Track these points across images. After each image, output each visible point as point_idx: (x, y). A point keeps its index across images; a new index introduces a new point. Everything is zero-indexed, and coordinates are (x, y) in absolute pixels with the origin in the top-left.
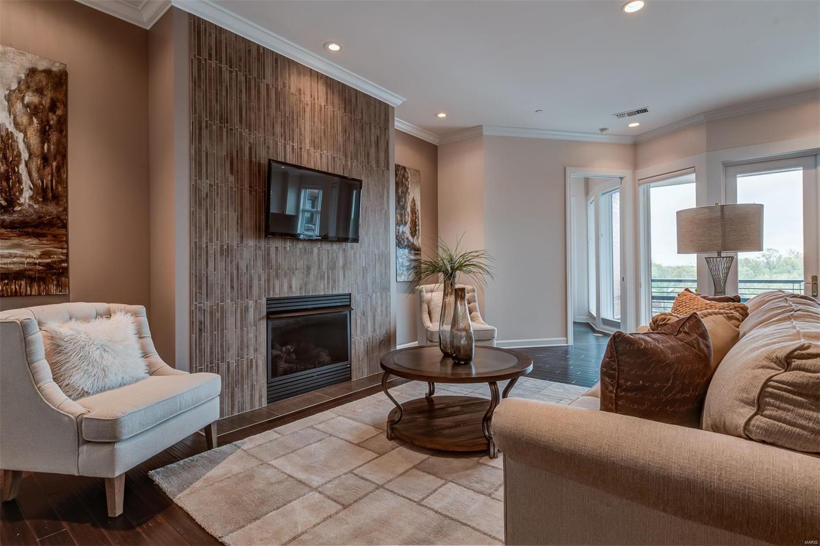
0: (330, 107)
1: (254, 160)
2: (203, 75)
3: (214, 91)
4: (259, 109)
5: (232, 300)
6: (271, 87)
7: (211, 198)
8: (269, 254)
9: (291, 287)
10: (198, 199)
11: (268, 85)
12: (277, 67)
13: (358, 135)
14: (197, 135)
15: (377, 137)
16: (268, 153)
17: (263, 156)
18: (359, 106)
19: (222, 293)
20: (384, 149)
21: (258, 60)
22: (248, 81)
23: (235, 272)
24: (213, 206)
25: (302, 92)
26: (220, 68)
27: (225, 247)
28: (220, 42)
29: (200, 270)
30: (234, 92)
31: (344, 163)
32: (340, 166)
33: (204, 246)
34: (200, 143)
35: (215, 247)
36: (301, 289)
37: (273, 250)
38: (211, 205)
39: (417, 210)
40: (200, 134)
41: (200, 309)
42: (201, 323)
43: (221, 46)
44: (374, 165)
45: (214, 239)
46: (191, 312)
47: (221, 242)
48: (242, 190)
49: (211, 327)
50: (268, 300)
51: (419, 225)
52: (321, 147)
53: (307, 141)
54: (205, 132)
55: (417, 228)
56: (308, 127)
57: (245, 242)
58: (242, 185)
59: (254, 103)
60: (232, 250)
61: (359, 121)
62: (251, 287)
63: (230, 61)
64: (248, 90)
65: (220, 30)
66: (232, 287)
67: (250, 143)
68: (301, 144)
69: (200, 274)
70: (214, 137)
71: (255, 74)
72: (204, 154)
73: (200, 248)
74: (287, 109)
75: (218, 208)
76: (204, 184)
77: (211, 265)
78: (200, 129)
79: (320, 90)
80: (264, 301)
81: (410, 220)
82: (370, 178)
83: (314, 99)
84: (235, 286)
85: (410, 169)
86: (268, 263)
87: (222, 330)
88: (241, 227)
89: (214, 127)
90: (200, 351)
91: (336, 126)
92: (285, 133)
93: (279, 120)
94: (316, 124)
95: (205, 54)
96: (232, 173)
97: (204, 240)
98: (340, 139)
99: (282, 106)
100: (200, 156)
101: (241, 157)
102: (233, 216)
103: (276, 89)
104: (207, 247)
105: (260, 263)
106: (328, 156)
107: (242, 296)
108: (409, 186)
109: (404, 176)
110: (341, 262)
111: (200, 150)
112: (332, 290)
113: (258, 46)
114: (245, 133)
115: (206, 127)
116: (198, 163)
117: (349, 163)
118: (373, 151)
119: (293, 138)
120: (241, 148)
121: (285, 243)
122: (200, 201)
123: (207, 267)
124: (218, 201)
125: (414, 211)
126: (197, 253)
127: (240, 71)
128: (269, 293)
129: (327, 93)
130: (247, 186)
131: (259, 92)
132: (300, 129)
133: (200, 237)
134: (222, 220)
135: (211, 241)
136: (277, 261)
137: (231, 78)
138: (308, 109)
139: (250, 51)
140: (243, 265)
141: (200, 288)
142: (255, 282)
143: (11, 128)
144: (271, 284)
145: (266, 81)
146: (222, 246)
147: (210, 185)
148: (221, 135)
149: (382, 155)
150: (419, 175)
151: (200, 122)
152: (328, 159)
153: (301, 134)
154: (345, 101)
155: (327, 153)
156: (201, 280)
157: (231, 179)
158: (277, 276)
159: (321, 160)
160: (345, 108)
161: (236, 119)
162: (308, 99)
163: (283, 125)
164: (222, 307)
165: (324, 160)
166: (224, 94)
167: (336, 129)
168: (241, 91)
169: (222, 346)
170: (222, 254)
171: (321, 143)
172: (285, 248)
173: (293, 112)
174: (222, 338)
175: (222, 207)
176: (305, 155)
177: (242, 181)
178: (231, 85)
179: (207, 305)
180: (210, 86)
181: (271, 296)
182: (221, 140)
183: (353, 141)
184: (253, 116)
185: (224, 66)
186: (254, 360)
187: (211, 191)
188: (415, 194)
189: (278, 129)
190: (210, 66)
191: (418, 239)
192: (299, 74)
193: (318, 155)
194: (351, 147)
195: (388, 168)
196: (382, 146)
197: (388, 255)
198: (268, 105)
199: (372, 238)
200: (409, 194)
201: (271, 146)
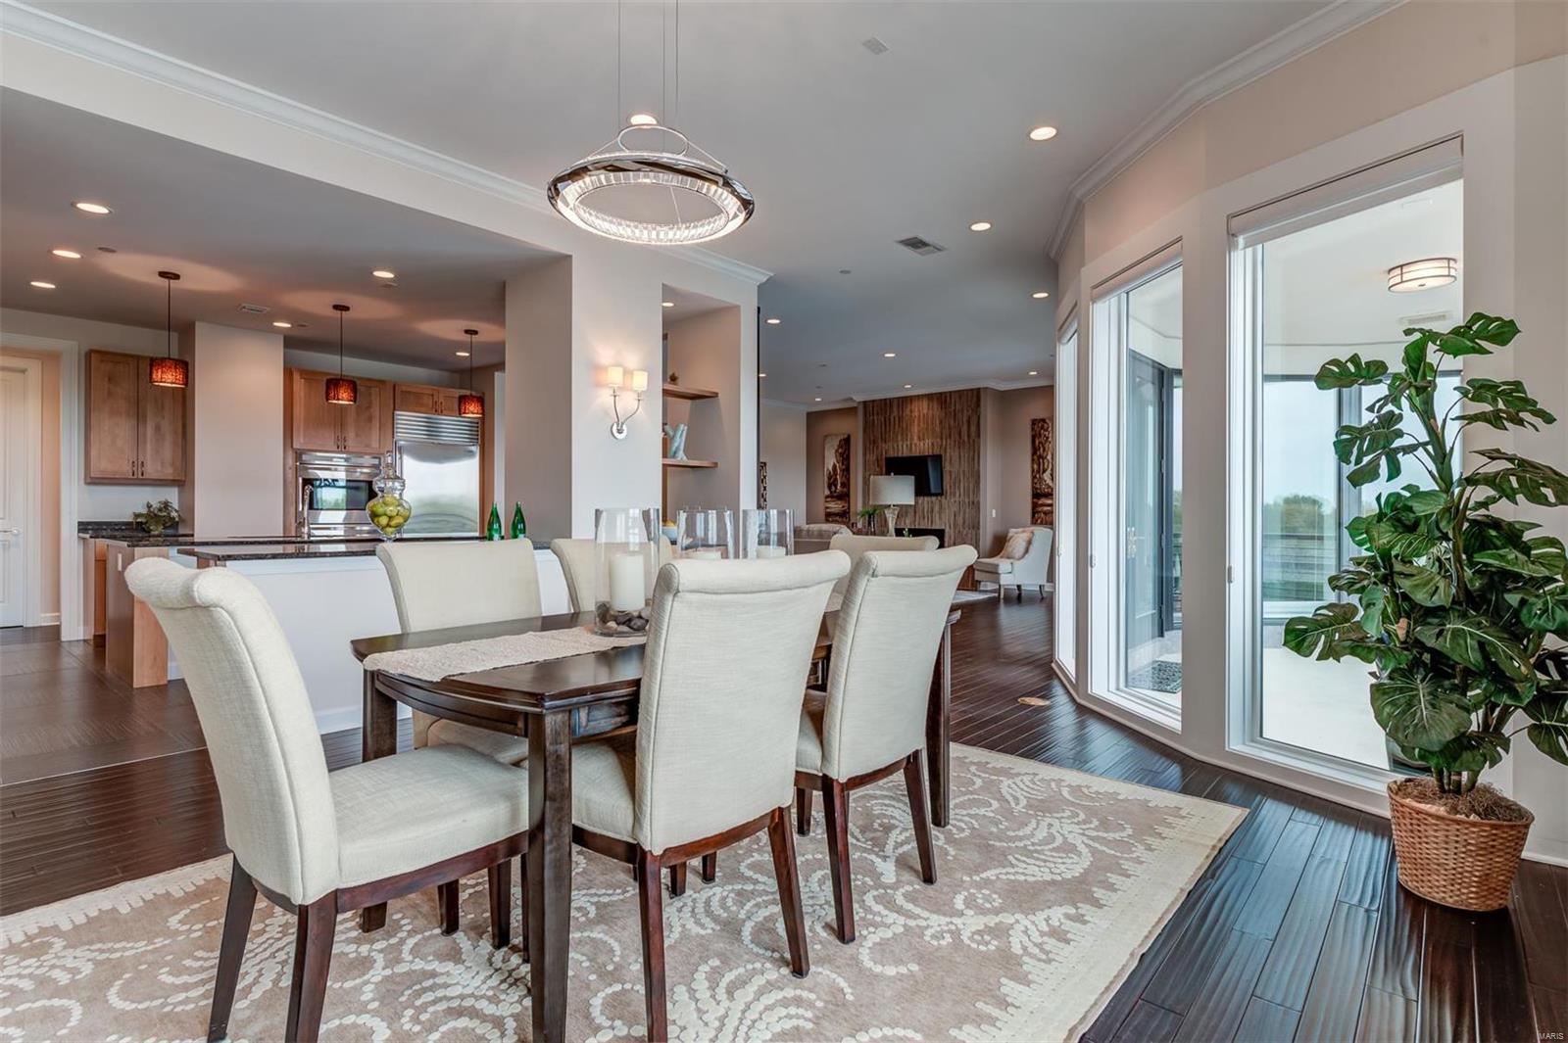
0: (931, 412)
2: (867, 425)
4: (890, 431)
10: (865, 480)
12: (899, 405)
13: (952, 422)
15: (969, 417)
16: (894, 452)
17: (891, 454)
18: (953, 400)
20: (975, 423)
21: (890, 406)
22: (885, 420)
25: (913, 411)
26: (874, 418)
28: (874, 407)
30: (879, 428)
31: (940, 443)
34: (866, 456)
40: (866, 453)
43: (874, 410)
52: (924, 439)
53: (916, 438)
56: (916, 430)
59: (888, 429)
61: (952, 412)
63: (878, 413)
64: (886, 424)
65: (873, 401)
68: (911, 441)
71: (888, 413)
72: (867, 462)
74: (904, 425)
76: (867, 475)
79: (925, 403)
81: (1051, 467)
82: (961, 449)
83: (921, 411)
89: (871, 448)
91: (935, 421)
92: (902, 438)
93: (900, 432)
94: (922, 426)
95: (868, 415)
96: (878, 467)
98: (938, 429)
99: (902, 425)
101: (882, 458)
103: (899, 417)
108: (1050, 435)
110: (937, 508)
111: (866, 460)
112: (931, 526)
115: (868, 449)
117: (944, 443)
118: (965, 429)
119: (907, 440)
127: (881, 416)
129: (929, 405)
130: (884, 470)
131: (890, 422)
132: (911, 434)
137: (878, 420)
138: (916, 420)
139: (886, 404)
143: (836, 463)
147: (870, 475)
148: (874, 450)
151: (866, 448)
152: (928, 445)
153: (912, 437)
154: (942, 403)
155: (928, 441)
157: (878, 469)
159: (924, 449)
160: (942, 408)
161: (880, 440)
162: (916, 414)
163: (902, 434)
165: (926, 446)
166: (875, 430)
167: (934, 423)
168: (882, 426)
171: (924, 437)
173: (907, 426)
176: (914, 447)
177: (882, 469)
178: (878, 425)
180: (870, 430)
182: (874, 452)
183: (947, 427)
184: (887, 436)
189: (899, 438)
190: (870, 419)
192: (911, 401)
193: (922, 444)
194: (946, 432)
195: (979, 436)
196: (974, 420)
197: (978, 503)
198: (895, 427)
199: (962, 491)
200: (1050, 443)
201: (895, 448)
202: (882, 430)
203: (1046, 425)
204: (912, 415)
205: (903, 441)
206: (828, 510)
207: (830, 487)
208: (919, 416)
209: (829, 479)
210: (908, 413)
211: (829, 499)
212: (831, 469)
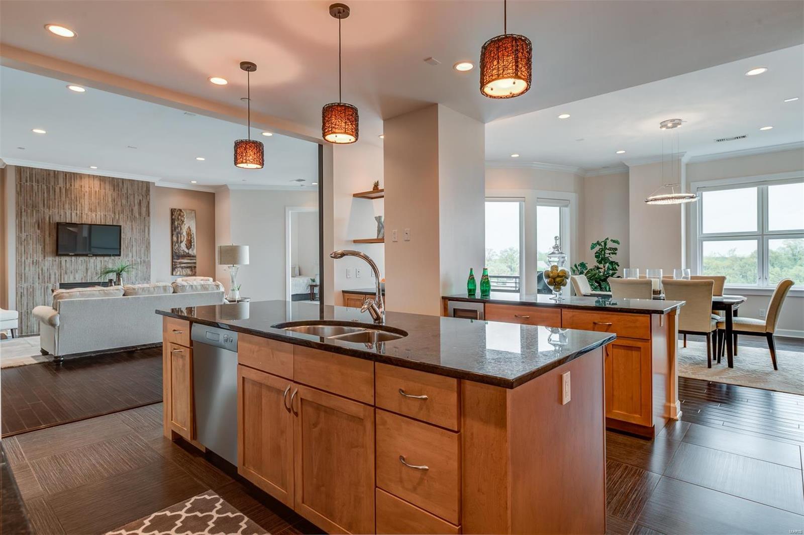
0: (103, 191)
1: (51, 222)
2: (22, 189)
3: (28, 195)
4: (55, 199)
5: (39, 284)
6: (62, 188)
7: (27, 241)
8: (61, 263)
9: (75, 278)
10: (19, 241)
11: (60, 188)
12: (66, 178)
13: (124, 202)
14: (19, 214)
15: (140, 200)
16: (60, 218)
17: (57, 219)
18: (125, 186)
19: (33, 280)
20: (145, 206)
21: (55, 177)
22: (48, 188)
23: (40, 272)
24: (28, 244)
25: (83, 187)
26: (32, 185)
27: (35, 261)
28: (32, 174)
29: (21, 271)
30: (40, 194)
31: (113, 216)
32: (110, 218)
33: (23, 261)
34: (21, 218)
35: (29, 261)
36: (82, 279)
37: (63, 262)
38: (27, 244)
39: (193, 234)
40: (21, 215)
41: (21, 287)
42: (21, 293)
43: (32, 177)
44: (137, 216)
45: (29, 257)
46: (17, 288)
47: (33, 259)
48: (44, 236)
49: (27, 294)
50: (60, 284)
51: (194, 242)
52: (96, 211)
54: (23, 213)
55: (192, 244)
56: (87, 203)
57: (46, 258)
58: (44, 234)
59: (52, 196)
60: (39, 263)
61: (124, 194)
62: (50, 278)
63: (38, 181)
64: (49, 192)
65: (31, 169)
66: (39, 278)
67: (49, 215)
68: (82, 211)
69: (21, 273)
70: (29, 214)
71: (52, 184)
72: (23, 223)
73: (21, 262)
74: (73, 196)
75: (31, 244)
76: (24, 235)
77: (27, 269)
78: (21, 212)
79: (97, 183)
80: (58, 284)
81: (185, 240)
82: (133, 222)
83: (91, 188)
84: (41, 277)
85: (184, 210)
86: (61, 267)
87: (33, 297)
88: (44, 252)
89: (29, 211)
90: (21, 304)
91: (107, 198)
92: (71, 207)
93: (68, 202)
94: (93, 200)
95: (24, 180)
96: (39, 229)
97: (23, 258)
98: (110, 205)
99: (69, 196)
100: (21, 224)
101: (44, 222)
102: (39, 248)
103: (66, 188)
104: (25, 261)
105: (55, 267)
106: (101, 216)
107: (44, 282)
108: (185, 220)
109: (180, 215)
110: (110, 266)
111: (21, 221)
112: (104, 279)
113: (54, 171)
114: (47, 211)
115: (24, 211)
116: (20, 227)
117: (117, 216)
118: (136, 208)
119: (77, 209)
120: (44, 217)
121: (71, 258)
122: (21, 242)
123: (25, 269)
124: (31, 242)
125: (189, 234)
126: (19, 264)
127: (43, 184)
128: (61, 281)
129: (100, 184)
130: (47, 233)
131: (55, 192)
132: (81, 205)
133: (21, 258)
134: (33, 250)
135: (27, 259)
136: (66, 266)
137: (38, 188)
138: (87, 194)
139: (49, 174)
140: (45, 269)
141: (21, 278)
142: (53, 277)
144: (62, 277)
145: (59, 186)
146: (33, 261)
147: (27, 235)
148: (33, 213)
149: (144, 209)
150: (195, 213)
151: (21, 210)
152: (101, 218)
153: (82, 207)
154: (114, 185)
155: (101, 213)
156: (21, 275)
157: (39, 231)
158: (66, 273)
159: (96, 218)
160: (114, 189)
161: (41, 205)
162: (87, 189)
163: (70, 204)
164: (33, 287)
165: (98, 217)
166: (34, 195)
167: (107, 200)
168: (44, 193)
169: (33, 303)
170: (33, 264)
171: (96, 209)
172: (71, 260)
173: (76, 197)
174: (33, 300)
175: (33, 245)
176: (84, 216)
177: (44, 232)
178: (38, 191)
179: (25, 285)
180: (27, 194)
181: (63, 282)
182: (33, 215)
183: (120, 205)
184: (51, 203)
185: (34, 184)
187: (27, 238)
188: (189, 224)
189: (67, 206)
190: (27, 185)
191: (192, 250)
192: (81, 178)
193: (94, 215)
194: (119, 208)
195: (149, 216)
196: (144, 204)
197: (149, 261)
198: (60, 196)
199: (134, 254)
200: (185, 224)
201: (62, 215)
202: (44, 196)
203: (182, 214)
204: (81, 190)
205: (71, 210)
208: (90, 191)
210: (77, 186)
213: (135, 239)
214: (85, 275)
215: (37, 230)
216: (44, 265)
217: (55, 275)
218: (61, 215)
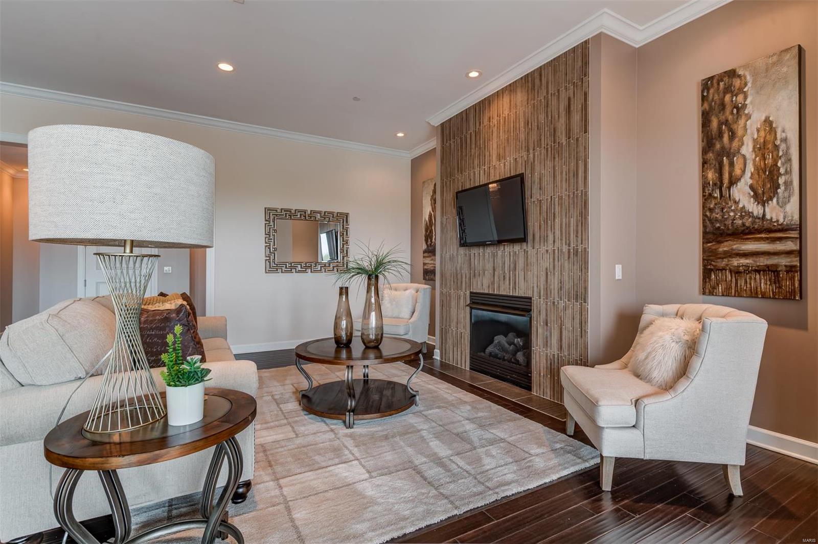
6: (472, 133)
12: (476, 115)
15: (569, 99)
20: (580, 107)
21: (467, 120)
22: (462, 141)
26: (451, 144)
27: (451, 256)
28: (451, 127)
29: (443, 271)
30: (456, 154)
35: (448, 256)
37: (472, 255)
38: (446, 232)
39: (785, 140)
40: (444, 191)
41: (442, 293)
44: (564, 140)
45: (448, 251)
46: (440, 295)
47: (450, 253)
51: (788, 172)
52: (505, 156)
53: (495, 158)
54: (445, 188)
55: (781, 181)
57: (459, 251)
59: (464, 153)
60: (454, 258)
61: (543, 100)
62: (462, 282)
63: (454, 135)
64: (462, 146)
65: (450, 121)
66: (454, 282)
68: (490, 164)
71: (465, 132)
72: (444, 202)
74: (482, 142)
76: (445, 219)
79: (506, 100)
80: (468, 293)
81: (750, 168)
82: (557, 159)
83: (500, 116)
85: (746, 67)
86: (470, 266)
87: (450, 308)
89: (448, 183)
92: (480, 162)
93: (477, 155)
94: (502, 138)
95: (445, 141)
97: (444, 253)
98: (523, 135)
99: (478, 143)
100: (443, 204)
103: (476, 131)
104: (445, 257)
105: (466, 266)
106: (509, 162)
109: (728, 89)
110: (521, 263)
111: (443, 200)
113: (467, 110)
114: (460, 177)
117: (531, 156)
118: (562, 123)
119: (485, 163)
121: (479, 250)
124: (449, 228)
125: (766, 144)
127: (459, 137)
128: (470, 289)
129: (510, 101)
131: (467, 143)
134: (450, 239)
139: (462, 119)
143: (431, 212)
145: (470, 132)
149: (576, 117)
152: (510, 164)
154: (528, 91)
155: (510, 158)
156: (443, 276)
158: (474, 275)
159: (505, 168)
160: (528, 99)
161: (456, 171)
162: (496, 121)
163: (480, 156)
164: (449, 294)
166: (452, 159)
167: (518, 129)
168: (458, 150)
169: (450, 318)
170: (450, 260)
171: (505, 152)
172: (479, 253)
173: (485, 141)
175: (450, 231)
176: (492, 172)
178: (455, 151)
179: (444, 291)
180: (447, 159)
181: (471, 291)
182: (451, 189)
183: (536, 129)
184: (464, 163)
185: (452, 141)
186: (463, 334)
187: (447, 222)
188: (766, 109)
189: (477, 161)
190: (447, 146)
191: (782, 205)
192: (489, 103)
193: (502, 165)
194: (533, 137)
196: (577, 105)
198: (471, 149)
199: (558, 233)
200: (749, 117)
201: (472, 178)
202: (458, 155)
203: (738, 83)
204: (490, 124)
205: (480, 168)
206: (426, 267)
207: (426, 241)
208: (499, 122)
209: (426, 231)
210: (486, 122)
211: (426, 255)
212: (427, 219)
213: (560, 198)
214: (492, 279)
215: (453, 209)
216: (458, 263)
217: (466, 278)
218: (471, 180)
